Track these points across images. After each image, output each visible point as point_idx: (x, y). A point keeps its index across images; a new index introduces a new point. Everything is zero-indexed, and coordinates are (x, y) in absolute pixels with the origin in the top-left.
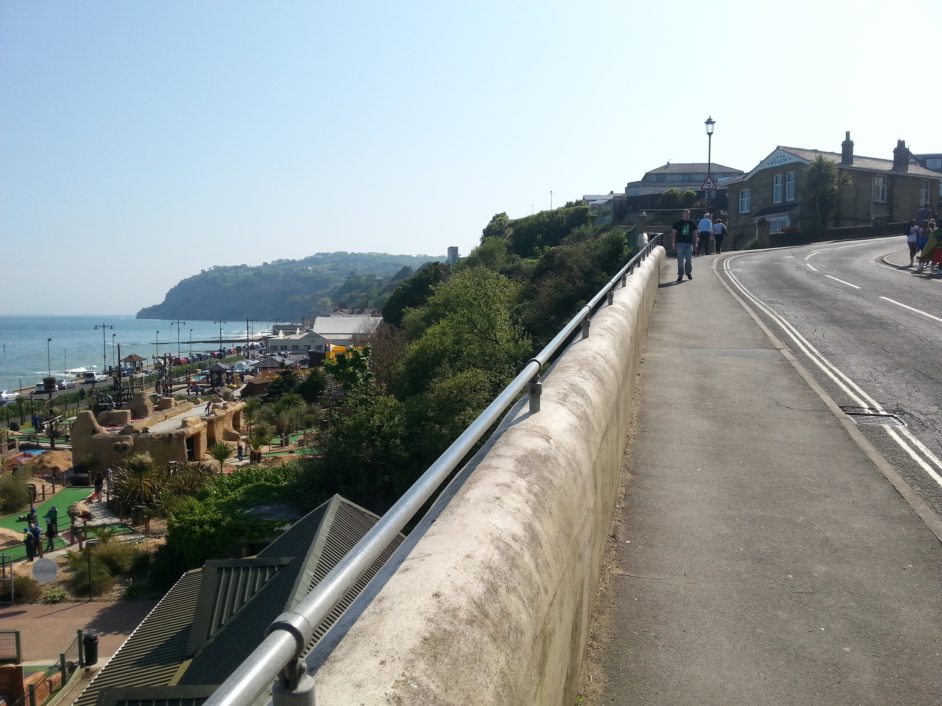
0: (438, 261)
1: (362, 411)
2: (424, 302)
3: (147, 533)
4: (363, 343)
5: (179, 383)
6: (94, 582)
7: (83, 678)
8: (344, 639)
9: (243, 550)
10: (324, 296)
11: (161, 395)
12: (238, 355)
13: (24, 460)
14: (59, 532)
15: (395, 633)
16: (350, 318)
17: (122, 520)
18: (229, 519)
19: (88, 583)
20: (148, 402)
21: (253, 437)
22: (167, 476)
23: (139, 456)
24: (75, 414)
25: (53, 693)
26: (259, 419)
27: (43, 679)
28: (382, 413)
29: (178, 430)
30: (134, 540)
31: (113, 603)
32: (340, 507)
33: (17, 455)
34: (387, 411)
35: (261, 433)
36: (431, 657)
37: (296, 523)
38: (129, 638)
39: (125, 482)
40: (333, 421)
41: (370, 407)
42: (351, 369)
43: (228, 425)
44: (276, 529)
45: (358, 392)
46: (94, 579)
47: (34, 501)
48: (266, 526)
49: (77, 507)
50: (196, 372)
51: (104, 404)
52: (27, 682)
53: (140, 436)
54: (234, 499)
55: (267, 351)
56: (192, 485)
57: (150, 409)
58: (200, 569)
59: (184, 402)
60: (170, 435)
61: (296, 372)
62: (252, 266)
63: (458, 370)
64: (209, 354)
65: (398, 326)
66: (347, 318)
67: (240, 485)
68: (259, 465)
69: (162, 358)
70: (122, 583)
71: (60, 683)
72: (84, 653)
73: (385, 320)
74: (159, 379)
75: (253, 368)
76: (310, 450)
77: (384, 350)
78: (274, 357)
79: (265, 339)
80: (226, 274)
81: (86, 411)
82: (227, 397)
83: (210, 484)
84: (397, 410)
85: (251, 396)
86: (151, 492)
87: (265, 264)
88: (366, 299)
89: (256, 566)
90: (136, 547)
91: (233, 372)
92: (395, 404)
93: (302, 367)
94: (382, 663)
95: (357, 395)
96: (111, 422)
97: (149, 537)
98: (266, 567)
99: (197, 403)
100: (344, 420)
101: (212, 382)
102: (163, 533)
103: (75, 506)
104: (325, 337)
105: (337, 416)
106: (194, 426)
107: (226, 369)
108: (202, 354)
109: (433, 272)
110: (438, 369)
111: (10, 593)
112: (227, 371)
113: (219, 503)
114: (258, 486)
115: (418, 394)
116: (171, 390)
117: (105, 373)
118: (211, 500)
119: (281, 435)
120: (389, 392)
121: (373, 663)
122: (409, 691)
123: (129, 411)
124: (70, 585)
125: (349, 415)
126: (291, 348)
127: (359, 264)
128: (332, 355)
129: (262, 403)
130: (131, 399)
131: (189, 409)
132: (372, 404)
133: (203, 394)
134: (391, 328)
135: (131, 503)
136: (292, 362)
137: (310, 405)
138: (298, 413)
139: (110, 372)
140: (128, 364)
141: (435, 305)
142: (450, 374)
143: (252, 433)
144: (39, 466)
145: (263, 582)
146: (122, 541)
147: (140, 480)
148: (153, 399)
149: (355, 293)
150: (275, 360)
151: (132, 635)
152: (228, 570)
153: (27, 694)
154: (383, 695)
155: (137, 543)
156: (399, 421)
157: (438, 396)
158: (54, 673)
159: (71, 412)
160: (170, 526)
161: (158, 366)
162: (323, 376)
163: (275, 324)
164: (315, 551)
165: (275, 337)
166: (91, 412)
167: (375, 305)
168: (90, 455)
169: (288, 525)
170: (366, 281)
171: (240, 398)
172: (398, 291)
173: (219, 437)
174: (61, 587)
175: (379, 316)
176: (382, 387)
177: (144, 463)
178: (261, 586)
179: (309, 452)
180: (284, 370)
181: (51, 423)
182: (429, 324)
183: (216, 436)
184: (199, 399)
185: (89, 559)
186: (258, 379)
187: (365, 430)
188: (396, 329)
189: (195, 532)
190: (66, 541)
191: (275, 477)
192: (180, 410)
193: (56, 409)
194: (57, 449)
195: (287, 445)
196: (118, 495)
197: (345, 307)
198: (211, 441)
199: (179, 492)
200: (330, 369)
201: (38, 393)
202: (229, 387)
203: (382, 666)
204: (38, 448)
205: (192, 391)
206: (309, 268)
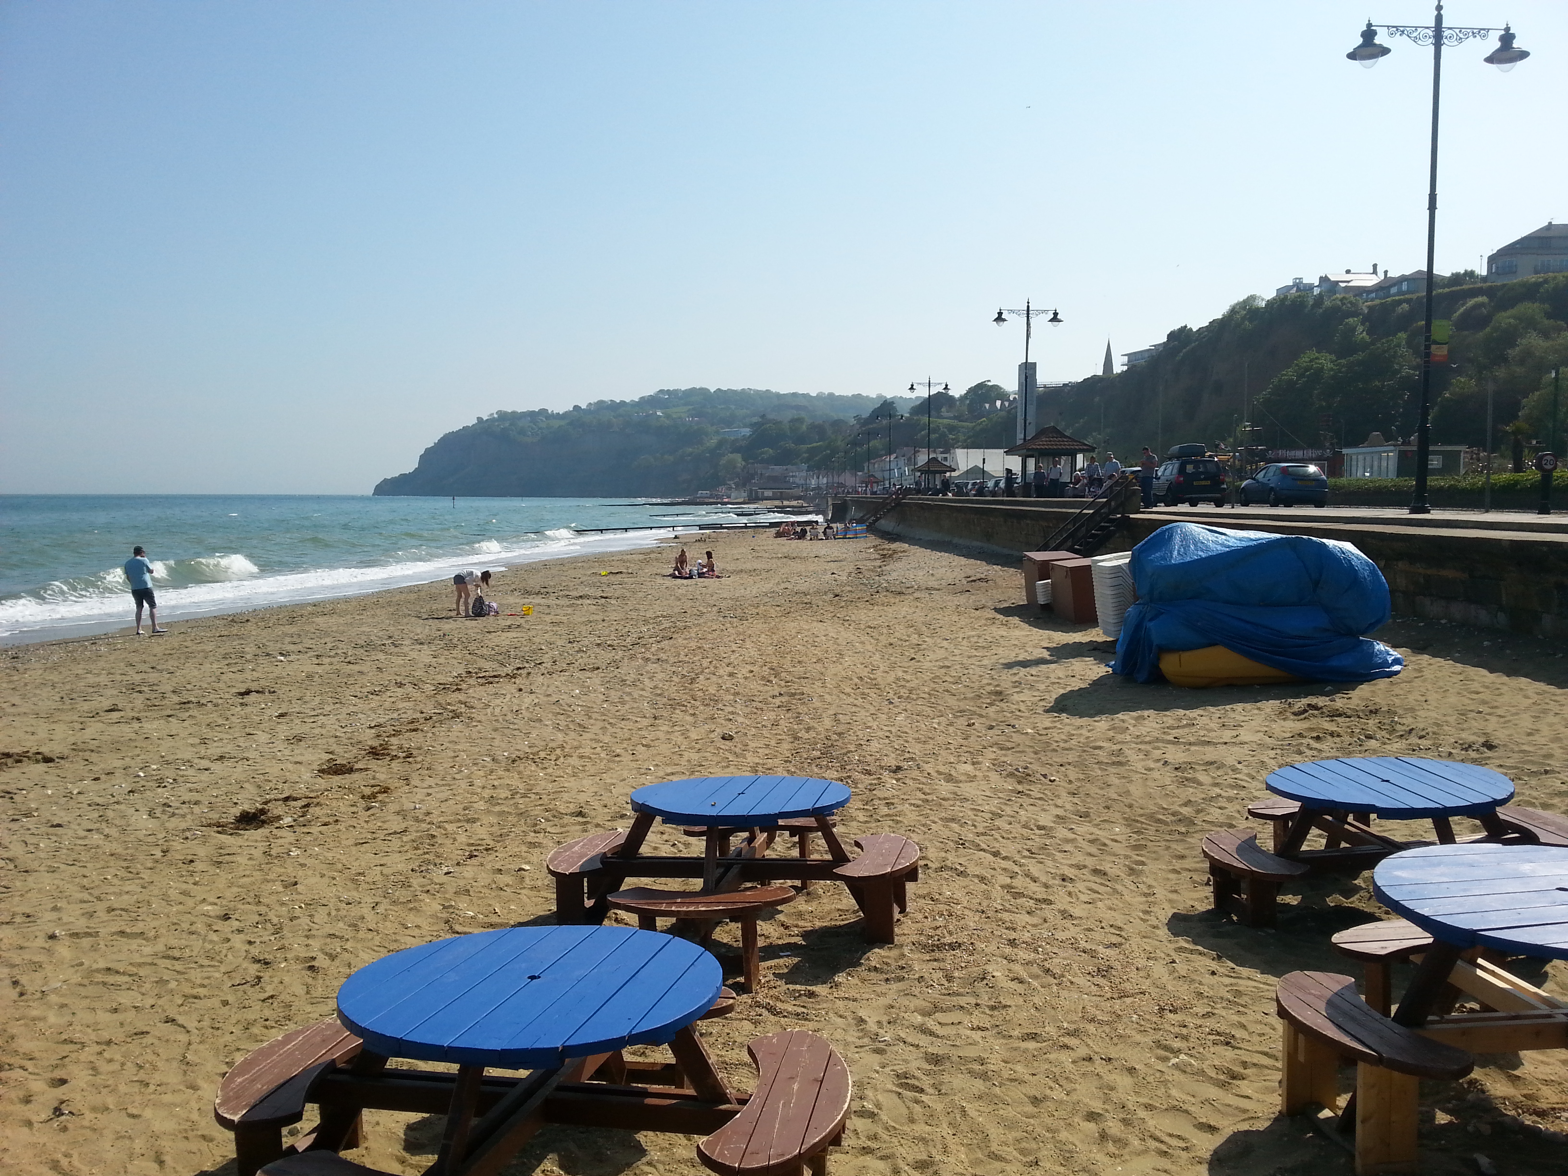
62: (556, 411)
80: (521, 424)
127: (732, 406)
206: (658, 413)
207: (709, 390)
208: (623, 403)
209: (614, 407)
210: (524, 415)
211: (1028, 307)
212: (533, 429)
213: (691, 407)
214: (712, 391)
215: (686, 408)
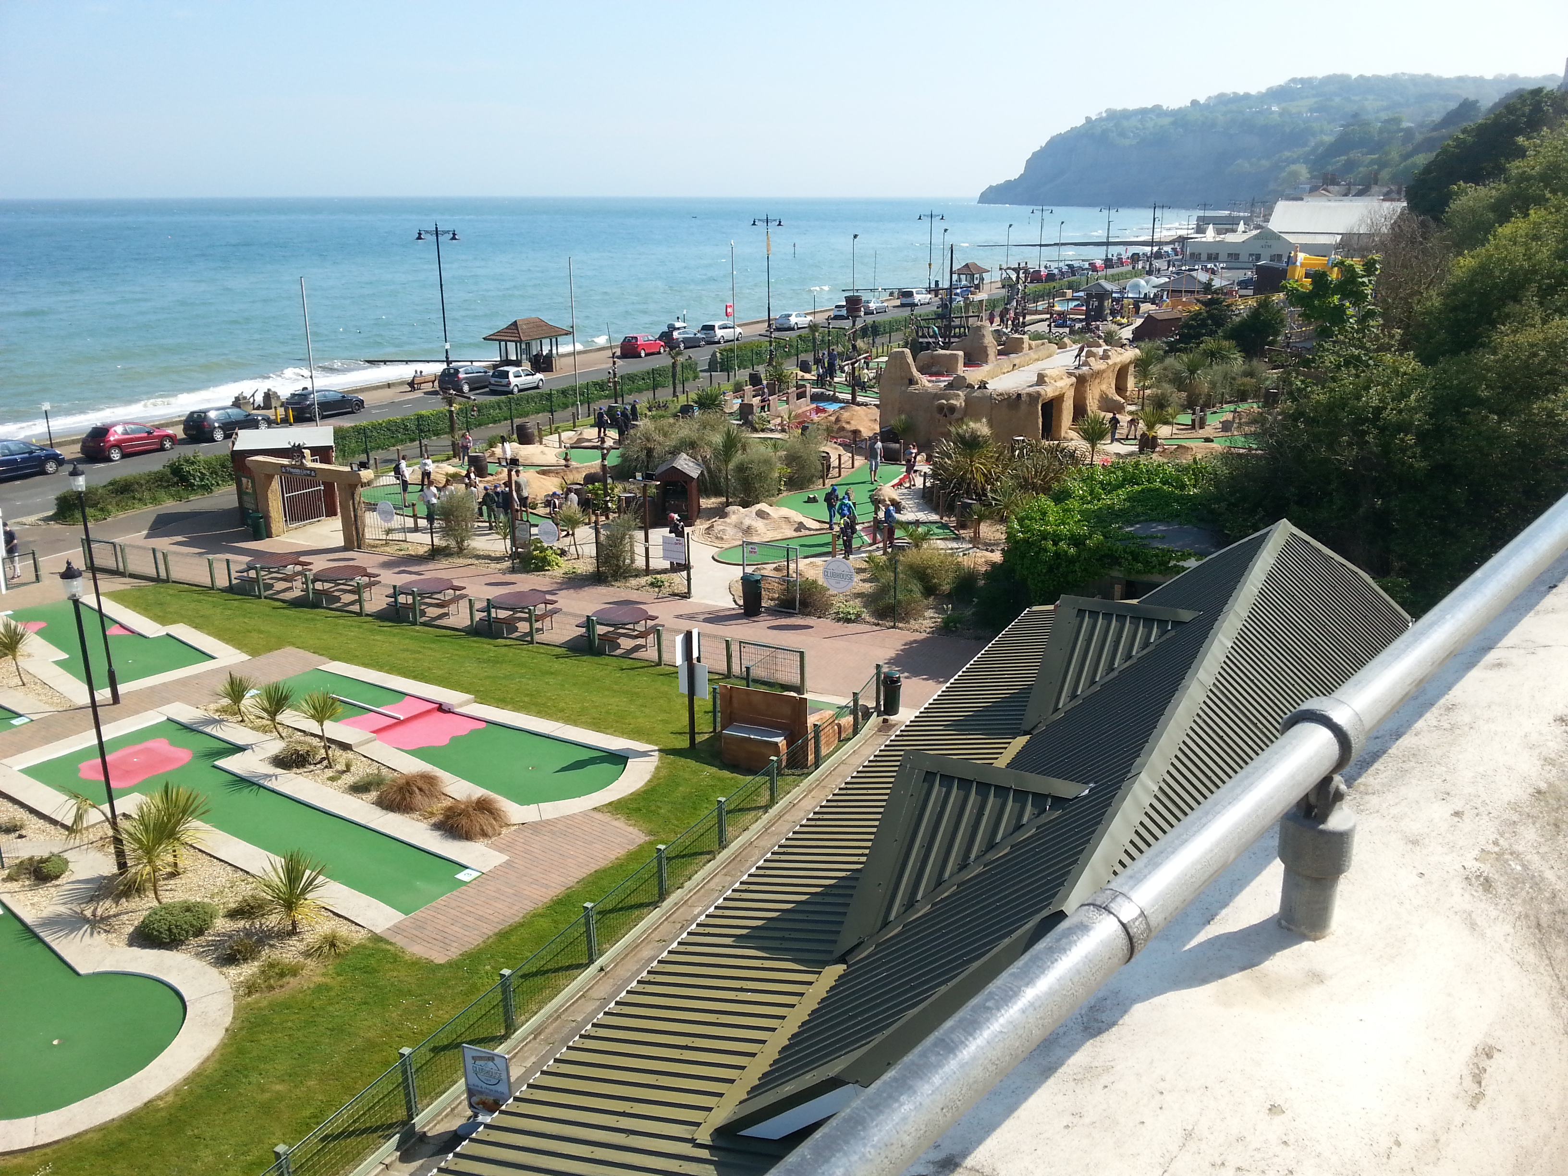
0: (1540, 86)
1: (1347, 377)
2: (1498, 172)
3: (975, 541)
4: (1362, 251)
5: (1036, 312)
6: (899, 602)
7: (880, 730)
8: (1381, 760)
9: (1116, 589)
10: (1294, 162)
11: (1009, 330)
12: (1133, 268)
13: (815, 418)
14: (857, 524)
15: (1481, 769)
16: (1341, 203)
17: (942, 518)
18: (1098, 537)
19: (892, 601)
20: (989, 340)
21: (1147, 409)
22: (1010, 460)
23: (972, 424)
24: (885, 354)
25: (843, 741)
26: (1159, 380)
27: (831, 720)
28: (1386, 384)
29: (1031, 389)
30: (957, 549)
31: (924, 635)
32: (1287, 542)
33: (808, 408)
34: (1396, 382)
35: (1160, 404)
36: (1548, 824)
37: (1207, 559)
38: (944, 689)
39: (949, 462)
40: (1291, 393)
41: (1364, 371)
42: (1336, 299)
43: (1108, 386)
44: (1172, 563)
45: (1344, 343)
46: (900, 597)
47: (827, 475)
48: (1157, 556)
49: (883, 492)
50: (1064, 295)
51: (926, 340)
52: (812, 720)
53: (975, 394)
54: (1110, 507)
55: (1183, 262)
56: (1045, 477)
57: (992, 352)
58: (1051, 607)
59: (1043, 344)
60: (1019, 395)
61: (1230, 301)
62: (1171, 107)
63: (1555, 311)
64: (1087, 265)
65: (1437, 219)
66: (1337, 204)
67: (1121, 486)
68: (1154, 456)
69: (1014, 269)
70: (939, 610)
71: (851, 731)
72: (882, 697)
73: (1414, 206)
74: (1007, 304)
75: (1155, 290)
76: (1243, 439)
77: (1404, 266)
78: (1194, 274)
79: (1182, 240)
80: (1125, 123)
81: (900, 350)
82: (1110, 339)
83: (1074, 479)
84: (1416, 380)
85: (1150, 339)
86: (986, 481)
87: (1194, 103)
88: (1376, 167)
89: (1137, 616)
90: (959, 560)
91: (1123, 298)
92: (1414, 370)
93: (1243, 292)
94: (1457, 814)
95: (1341, 348)
96: (934, 369)
97: (978, 548)
98: (1153, 620)
99: (1062, 346)
100: (1312, 392)
101: (1087, 313)
102: (998, 544)
103: (880, 490)
104: (1291, 239)
105: (1299, 383)
106: (1056, 384)
107: (1112, 292)
108: (1076, 264)
109: (1527, 110)
110: (1511, 308)
111: (794, 599)
112: (1114, 295)
113: (1087, 510)
114: (1150, 490)
115: (1463, 353)
116: (1023, 323)
117: (929, 291)
118: (1073, 504)
119: (1194, 410)
120: (1404, 346)
121: (1440, 812)
122: (1506, 873)
123: (961, 353)
124: (869, 600)
125: (1320, 381)
126: (1225, 258)
127: (1371, 97)
128: (1299, 272)
129: (1166, 352)
130: (965, 335)
131: (1050, 356)
132: (1368, 366)
133: (1072, 332)
134: (1423, 224)
135: (956, 495)
136: (1224, 283)
137: (1250, 361)
138: (1226, 374)
139: (935, 290)
140: (963, 277)
141: (1524, 177)
142: (1537, 318)
143: (1146, 402)
144: (836, 427)
145: (1146, 644)
146: (942, 549)
147: (971, 462)
148: (996, 335)
149: (1355, 154)
150: (1195, 279)
151: (948, 685)
152: (1094, 614)
153: (811, 736)
154: (1458, 867)
155: (961, 554)
156: (1417, 401)
157: (1504, 360)
158: (843, 716)
159: (880, 350)
160: (1010, 537)
161: (1007, 284)
162: (1279, 311)
163: (1201, 213)
164: (1237, 608)
165: (1200, 238)
166: (907, 351)
167: (1394, 179)
168: (903, 417)
169: (1193, 559)
170: (1381, 131)
171: (1131, 341)
172: (1445, 151)
173: (1092, 405)
174: (858, 601)
175: (1399, 200)
176: (1392, 337)
177: (979, 436)
178: (1143, 649)
179: (1240, 443)
180: (1209, 297)
181: (853, 364)
182: (1504, 217)
183: (1088, 402)
184: (1066, 340)
185: (895, 568)
186: (1162, 311)
187: (1351, 413)
188: (1432, 224)
189: (1046, 550)
190: (865, 537)
191: (1178, 479)
192: (1037, 357)
193: (860, 343)
194: (859, 404)
195: (1202, 427)
196: (939, 480)
197: (1334, 182)
198: (1080, 411)
199: (1025, 485)
200: (1296, 298)
201: (836, 318)
202: (1115, 323)
203: (1456, 819)
204: (835, 400)
205: (1056, 326)
206: (1274, 109)
207: (1348, 77)
212: (1139, 128)
213: (1317, 99)
214: (1353, 78)
215: (1312, 101)
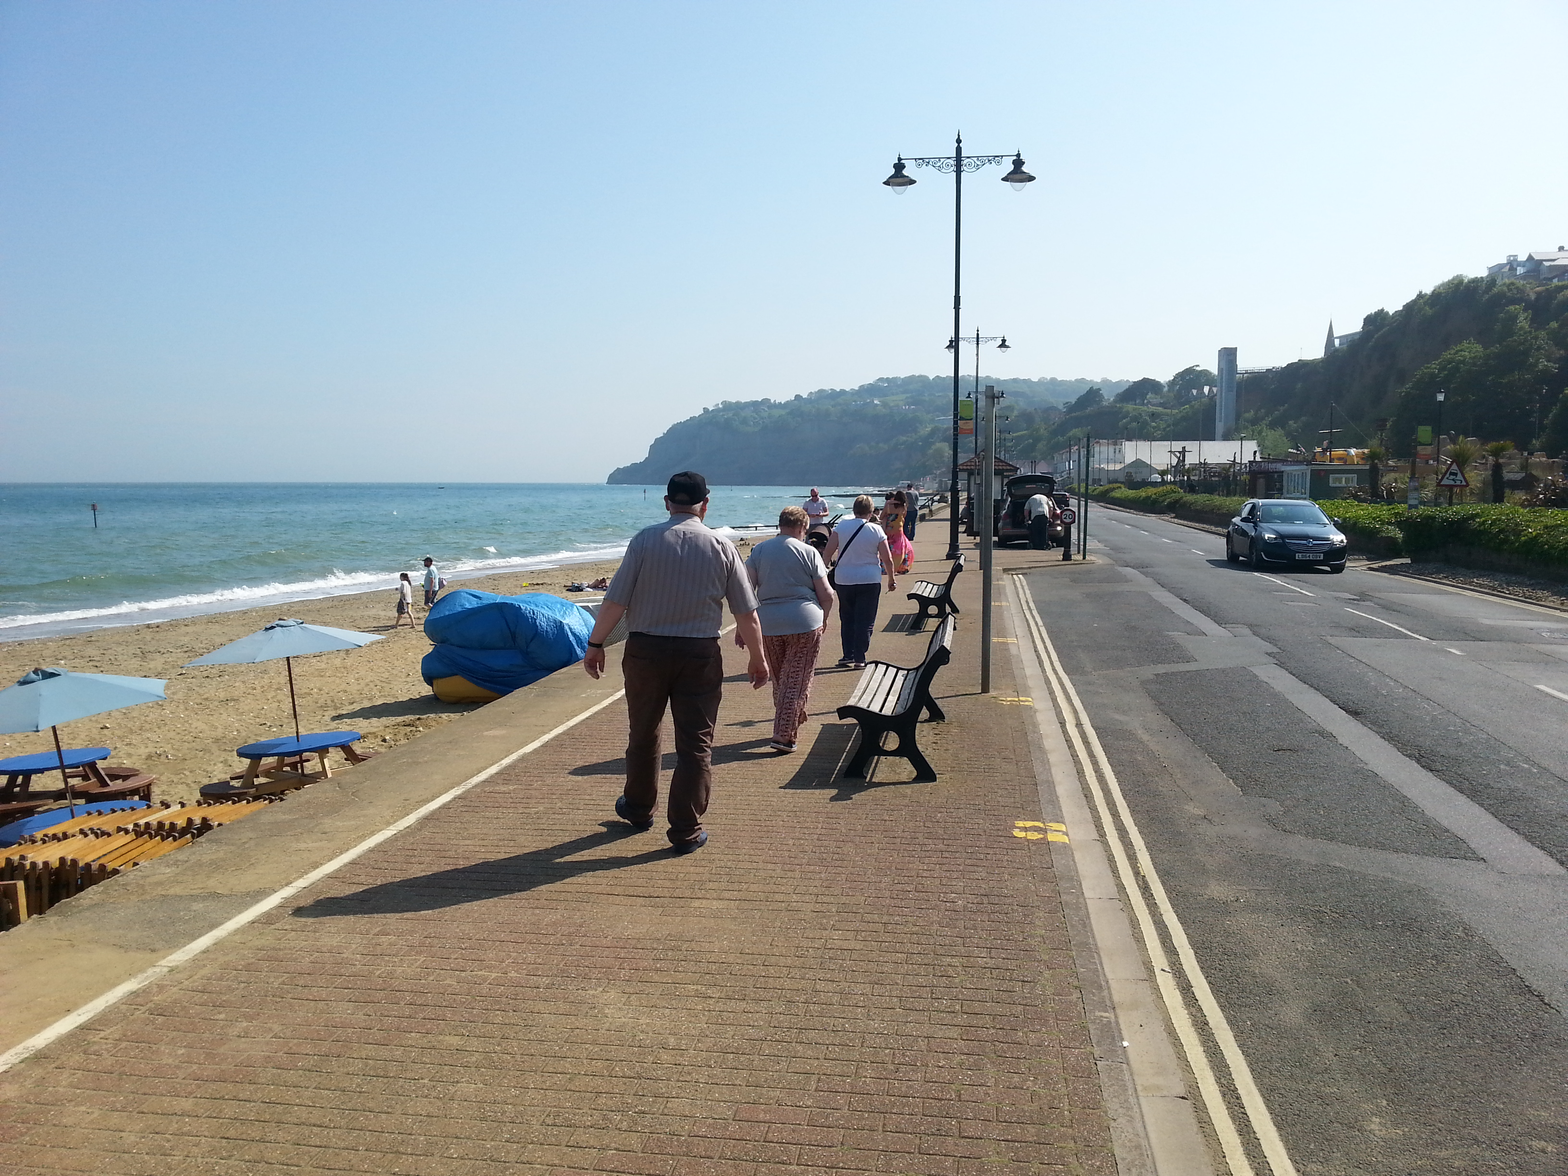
62: (779, 401)
87: (798, 397)
206: (875, 402)
207: (926, 378)
208: (843, 392)
209: (835, 395)
210: (747, 405)
211: (978, 335)
212: (755, 418)
213: (908, 395)
214: (931, 378)
215: (904, 396)
